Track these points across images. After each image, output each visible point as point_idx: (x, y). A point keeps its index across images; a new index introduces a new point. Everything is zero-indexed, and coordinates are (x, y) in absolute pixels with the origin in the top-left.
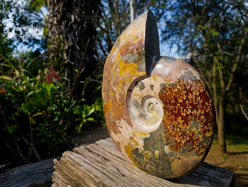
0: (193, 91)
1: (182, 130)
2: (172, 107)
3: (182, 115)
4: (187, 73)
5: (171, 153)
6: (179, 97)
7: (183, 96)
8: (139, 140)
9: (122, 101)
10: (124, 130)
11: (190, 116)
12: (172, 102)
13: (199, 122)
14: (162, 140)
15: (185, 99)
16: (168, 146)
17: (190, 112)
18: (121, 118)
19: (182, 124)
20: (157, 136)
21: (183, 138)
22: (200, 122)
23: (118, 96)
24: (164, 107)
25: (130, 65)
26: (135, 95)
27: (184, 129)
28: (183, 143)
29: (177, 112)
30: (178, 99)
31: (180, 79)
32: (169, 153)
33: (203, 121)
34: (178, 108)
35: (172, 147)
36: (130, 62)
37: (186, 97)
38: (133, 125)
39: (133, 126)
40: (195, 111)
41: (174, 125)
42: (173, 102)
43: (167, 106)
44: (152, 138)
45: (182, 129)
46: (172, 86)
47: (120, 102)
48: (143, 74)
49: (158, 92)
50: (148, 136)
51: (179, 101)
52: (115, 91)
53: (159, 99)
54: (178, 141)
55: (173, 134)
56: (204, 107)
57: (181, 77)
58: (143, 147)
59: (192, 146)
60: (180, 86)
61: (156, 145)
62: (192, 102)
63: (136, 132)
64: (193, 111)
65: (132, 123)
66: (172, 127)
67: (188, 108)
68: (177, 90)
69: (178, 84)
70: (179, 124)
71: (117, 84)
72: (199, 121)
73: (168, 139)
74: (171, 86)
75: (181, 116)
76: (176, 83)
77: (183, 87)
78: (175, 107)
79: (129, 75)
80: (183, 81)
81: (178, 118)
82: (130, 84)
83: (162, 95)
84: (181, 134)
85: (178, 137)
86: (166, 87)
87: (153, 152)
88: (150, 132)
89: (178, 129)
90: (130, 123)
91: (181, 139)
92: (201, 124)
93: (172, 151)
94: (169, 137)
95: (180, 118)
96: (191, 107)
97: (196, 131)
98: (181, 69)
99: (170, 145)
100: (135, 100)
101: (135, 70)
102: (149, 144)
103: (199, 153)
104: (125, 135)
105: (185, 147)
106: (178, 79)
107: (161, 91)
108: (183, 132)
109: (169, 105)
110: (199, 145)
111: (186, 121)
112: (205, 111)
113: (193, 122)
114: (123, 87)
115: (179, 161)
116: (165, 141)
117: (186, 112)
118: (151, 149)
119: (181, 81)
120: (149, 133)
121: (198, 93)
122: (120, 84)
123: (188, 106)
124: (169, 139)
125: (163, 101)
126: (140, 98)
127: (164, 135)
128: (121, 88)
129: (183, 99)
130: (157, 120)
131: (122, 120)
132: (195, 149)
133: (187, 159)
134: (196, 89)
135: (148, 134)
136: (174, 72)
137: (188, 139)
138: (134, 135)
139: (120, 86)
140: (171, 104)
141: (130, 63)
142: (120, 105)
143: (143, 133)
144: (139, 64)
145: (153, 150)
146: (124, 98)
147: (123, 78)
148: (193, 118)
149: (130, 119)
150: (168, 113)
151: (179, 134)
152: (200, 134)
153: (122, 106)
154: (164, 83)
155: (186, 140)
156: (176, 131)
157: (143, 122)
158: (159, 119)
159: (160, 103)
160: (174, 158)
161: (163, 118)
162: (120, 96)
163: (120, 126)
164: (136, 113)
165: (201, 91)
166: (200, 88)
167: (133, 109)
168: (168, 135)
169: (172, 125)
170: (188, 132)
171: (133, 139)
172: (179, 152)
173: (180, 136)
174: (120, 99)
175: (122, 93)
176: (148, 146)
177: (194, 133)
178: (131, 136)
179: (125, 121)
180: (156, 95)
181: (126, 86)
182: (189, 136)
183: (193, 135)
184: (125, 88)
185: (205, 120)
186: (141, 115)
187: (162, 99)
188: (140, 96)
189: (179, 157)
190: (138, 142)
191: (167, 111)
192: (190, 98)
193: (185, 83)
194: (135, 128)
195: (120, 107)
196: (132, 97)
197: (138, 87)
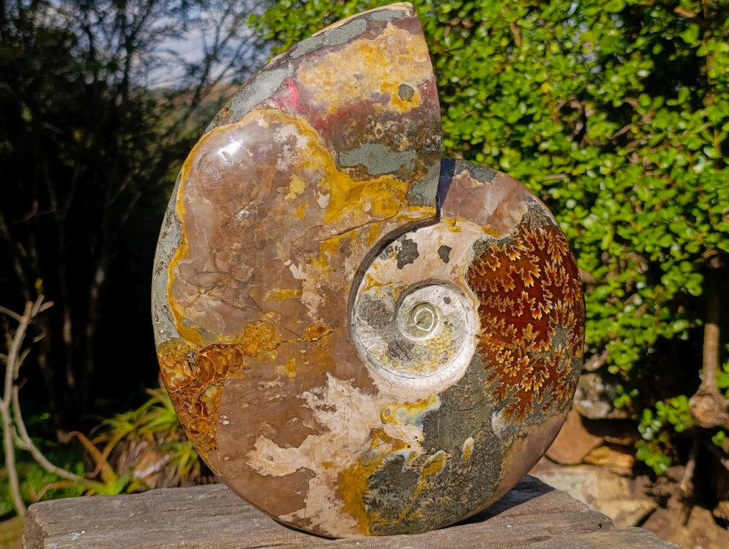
0: (551, 254)
1: (535, 356)
2: (508, 302)
3: (535, 318)
4: (533, 209)
5: (507, 428)
6: (526, 274)
7: (534, 270)
8: (404, 429)
9: (330, 312)
10: (342, 417)
11: (551, 318)
12: (507, 291)
13: (566, 329)
14: (483, 403)
15: (538, 276)
16: (500, 414)
17: (551, 307)
18: (328, 375)
19: (535, 343)
20: (467, 396)
21: (538, 376)
22: (569, 327)
23: (312, 299)
24: (480, 309)
25: (381, 184)
26: (377, 284)
27: (540, 353)
28: (538, 389)
29: (522, 313)
30: (523, 279)
31: (523, 226)
32: (502, 432)
33: (572, 325)
34: (524, 302)
35: (511, 412)
36: (381, 175)
37: (540, 270)
38: (380, 387)
39: (378, 391)
40: (559, 302)
41: (517, 350)
42: (509, 289)
43: (493, 301)
44: (450, 407)
46: (507, 247)
47: (322, 320)
48: (424, 214)
49: (465, 265)
50: (436, 405)
51: (527, 285)
52: (301, 281)
53: (468, 287)
54: (526, 390)
55: (515, 375)
56: (573, 290)
57: (523, 221)
58: (422, 444)
59: (553, 393)
60: (525, 244)
61: (466, 422)
62: (553, 282)
63: (392, 408)
64: (556, 305)
65: (373, 381)
66: (511, 356)
67: (546, 298)
68: (519, 254)
69: (519, 238)
71: (309, 251)
73: (501, 394)
74: (505, 245)
75: (533, 321)
76: (515, 237)
79: (370, 218)
80: (529, 231)
81: (526, 328)
82: (372, 247)
83: (477, 274)
84: (532, 369)
85: (527, 378)
86: (490, 250)
87: (457, 448)
88: (440, 390)
89: (527, 357)
90: (365, 384)
91: (533, 383)
92: (571, 332)
93: (510, 422)
94: (505, 386)
95: (530, 326)
96: (551, 296)
97: (561, 353)
98: (518, 198)
99: (506, 407)
100: (374, 303)
101: (398, 202)
102: (442, 427)
103: (564, 404)
104: (345, 431)
105: (539, 399)
106: (519, 227)
107: (475, 262)
108: (538, 361)
109: (498, 298)
110: (565, 385)
111: (543, 331)
112: (575, 299)
113: (556, 330)
114: (337, 263)
115: (524, 443)
116: (492, 402)
117: (542, 309)
118: (448, 440)
119: (526, 231)
120: (439, 394)
121: (561, 258)
122: (326, 253)
123: (545, 293)
124: (505, 392)
125: (480, 289)
126: (393, 291)
127: (487, 386)
128: (327, 268)
129: (534, 278)
130: (452, 352)
131: (332, 381)
132: (558, 397)
133: (542, 429)
134: (556, 248)
135: (434, 401)
136: (505, 206)
137: (547, 376)
138: (386, 418)
139: (325, 258)
140: (503, 297)
141: (381, 179)
142: (321, 330)
143: (419, 400)
144: (415, 182)
145: (456, 443)
146: (340, 303)
147: (342, 230)
148: (556, 321)
149: (366, 368)
150: (497, 322)
151: (527, 370)
152: (568, 356)
153: (332, 330)
154: (485, 239)
155: (543, 381)
156: (521, 364)
157: (403, 370)
158: (457, 345)
159: (469, 298)
160: (513, 440)
161: (478, 341)
162: (324, 295)
163: (325, 405)
164: (376, 344)
165: (565, 254)
166: (561, 244)
167: (366, 335)
168: (500, 381)
169: (510, 352)
170: (548, 358)
171: (383, 432)
172: (526, 419)
173: (530, 376)
174: (323, 308)
175: (333, 285)
176: (437, 436)
177: (558, 359)
178: (372, 427)
179: (344, 382)
180: (457, 276)
181: (352, 255)
182: (550, 367)
183: (557, 364)
184: (346, 264)
185: (576, 320)
186: (394, 348)
187: (477, 284)
188: (395, 286)
189: (524, 434)
190: (404, 436)
191: (492, 317)
192: (549, 272)
193: (534, 236)
194: (386, 396)
195: (320, 338)
196: (360, 293)
197: (391, 257)
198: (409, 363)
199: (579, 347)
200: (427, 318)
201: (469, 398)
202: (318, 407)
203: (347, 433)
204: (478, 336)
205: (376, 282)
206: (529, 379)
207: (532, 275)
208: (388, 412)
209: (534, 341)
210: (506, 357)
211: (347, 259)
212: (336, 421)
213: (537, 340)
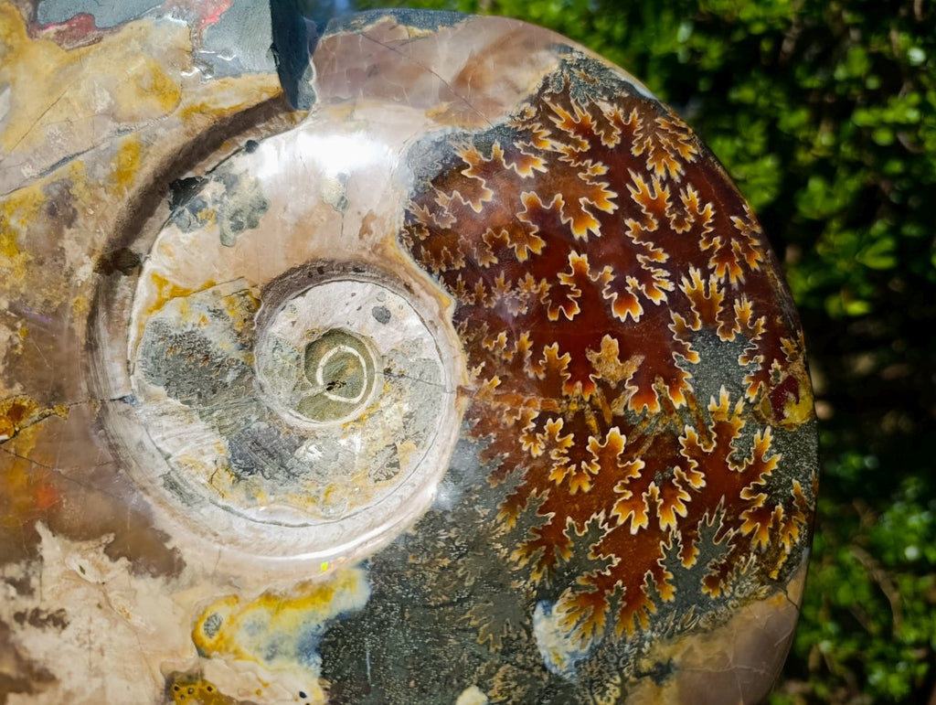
0: (644, 156)
1: (643, 428)
2: (532, 286)
3: (623, 319)
4: (577, 67)
5: (593, 651)
6: (572, 207)
7: (594, 194)
8: (265, 672)
9: (38, 366)
10: (85, 642)
11: (674, 315)
12: (523, 257)
13: (733, 344)
14: (501, 579)
15: (611, 208)
16: (559, 611)
17: (670, 287)
18: (40, 528)
19: (635, 389)
20: (446, 562)
21: (667, 486)
22: (743, 339)
24: (458, 317)
25: (126, 42)
26: (177, 293)
27: (659, 416)
28: (674, 524)
29: (577, 311)
30: (564, 222)
31: (547, 99)
32: (577, 664)
33: (754, 333)
34: (580, 279)
35: (596, 599)
36: (125, 23)
37: (614, 195)
38: (188, 554)
39: (182, 564)
40: (695, 273)
42: (530, 253)
43: (488, 291)
44: (399, 597)
45: (645, 425)
46: (506, 147)
47: (18, 388)
48: (249, 93)
49: (392, 210)
50: (356, 596)
53: (414, 265)
54: (634, 531)
55: (587, 488)
56: (734, 242)
57: (546, 86)
59: (732, 533)
60: (558, 135)
61: (452, 641)
62: (664, 223)
63: (223, 612)
64: (685, 280)
65: (167, 538)
66: (564, 433)
67: (649, 264)
68: (542, 161)
69: (539, 125)
70: (612, 392)
72: (732, 339)
73: (550, 548)
74: (497, 145)
75: (615, 328)
76: (524, 124)
77: (577, 144)
78: (553, 279)
79: (111, 126)
80: (569, 108)
81: (598, 349)
82: (128, 197)
84: (642, 465)
85: (629, 494)
86: (458, 161)
89: (616, 430)
90: (145, 548)
91: (653, 506)
92: (752, 354)
93: (600, 631)
94: (559, 521)
95: (611, 344)
96: (664, 258)
97: (732, 412)
98: (530, 45)
99: (575, 588)
100: (178, 340)
102: (377, 661)
103: (780, 564)
104: (97, 682)
105: (687, 553)
106: (536, 100)
107: (421, 197)
108: (657, 440)
109: (500, 279)
110: (770, 506)
111: (656, 353)
112: (745, 267)
113: (700, 349)
114: (43, 242)
115: (665, 691)
116: (526, 574)
117: (640, 294)
119: (558, 108)
120: (363, 564)
121: (678, 166)
123: (644, 251)
124: (562, 542)
125: (448, 264)
126: (223, 305)
127: (506, 528)
128: (20, 258)
129: (600, 215)
130: (410, 443)
131: (50, 546)
132: (754, 543)
133: (719, 645)
134: (656, 144)
135: (349, 582)
136: (490, 63)
137: (699, 483)
138: (208, 642)
141: (125, 32)
142: (17, 412)
143: (304, 585)
146: (63, 340)
147: (47, 164)
148: (694, 323)
150: (510, 343)
151: (628, 469)
152: (758, 421)
153: (47, 411)
154: (437, 137)
155: (688, 498)
156: (601, 452)
157: (276, 507)
158: (419, 426)
159: (423, 294)
160: (621, 686)
161: (465, 402)
162: (19, 325)
163: (37, 611)
164: (193, 443)
165: (690, 158)
166: (674, 138)
167: (165, 421)
168: (544, 510)
169: (560, 421)
170: (689, 429)
171: (204, 682)
172: (656, 619)
173: (637, 486)
174: (18, 358)
175: (40, 299)
176: (367, 690)
177: (724, 430)
178: (171, 668)
179: (84, 546)
180: (378, 240)
181: (80, 221)
182: (700, 456)
183: (724, 446)
184: (69, 242)
185: (762, 320)
186: (246, 450)
187: (436, 255)
188: (227, 290)
189: (658, 665)
190: (265, 693)
191: (493, 332)
192: (645, 199)
193: (584, 119)
194: (206, 577)
195: (16, 433)
196: (140, 319)
197: (203, 222)
198: (292, 487)
199: (791, 396)
200: (350, 372)
201: (453, 567)
202: (19, 617)
203: (103, 688)
204: (462, 391)
205: (175, 287)
206: (637, 496)
207: (591, 208)
208: (213, 625)
209: (632, 382)
210: (551, 435)
211: (67, 232)
212: (70, 653)
213: (643, 379)
